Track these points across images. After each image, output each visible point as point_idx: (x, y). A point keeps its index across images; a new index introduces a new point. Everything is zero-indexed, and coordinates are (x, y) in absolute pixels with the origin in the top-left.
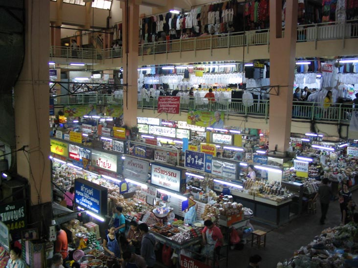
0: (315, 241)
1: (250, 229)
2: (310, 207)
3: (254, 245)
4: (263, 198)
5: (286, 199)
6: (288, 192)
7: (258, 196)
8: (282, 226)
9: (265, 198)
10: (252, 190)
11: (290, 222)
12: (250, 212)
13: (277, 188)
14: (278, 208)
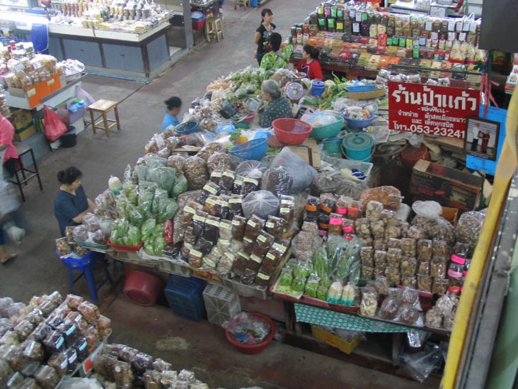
0: (191, 111)
1: (82, 102)
2: (211, 29)
3: (98, 130)
4: (109, 30)
5: (155, 24)
6: (159, 9)
7: (100, 27)
8: (158, 77)
9: (115, 30)
10: (88, 16)
11: (173, 66)
12: (79, 66)
13: (135, 6)
14: (143, 45)
